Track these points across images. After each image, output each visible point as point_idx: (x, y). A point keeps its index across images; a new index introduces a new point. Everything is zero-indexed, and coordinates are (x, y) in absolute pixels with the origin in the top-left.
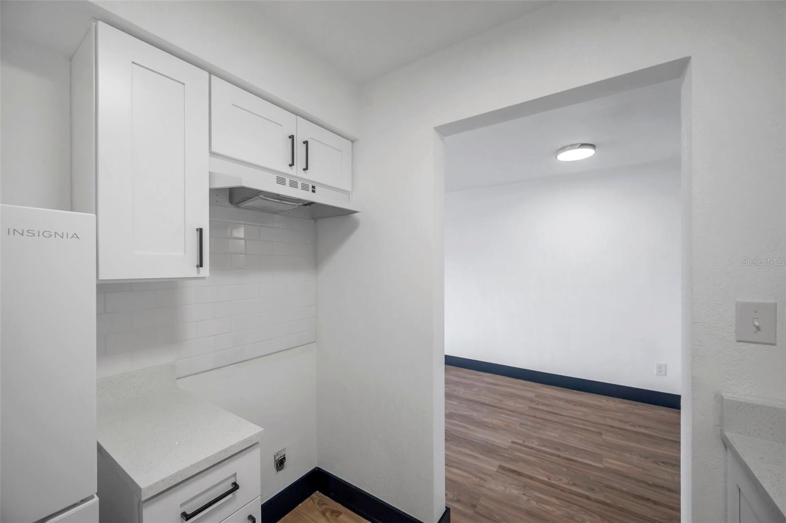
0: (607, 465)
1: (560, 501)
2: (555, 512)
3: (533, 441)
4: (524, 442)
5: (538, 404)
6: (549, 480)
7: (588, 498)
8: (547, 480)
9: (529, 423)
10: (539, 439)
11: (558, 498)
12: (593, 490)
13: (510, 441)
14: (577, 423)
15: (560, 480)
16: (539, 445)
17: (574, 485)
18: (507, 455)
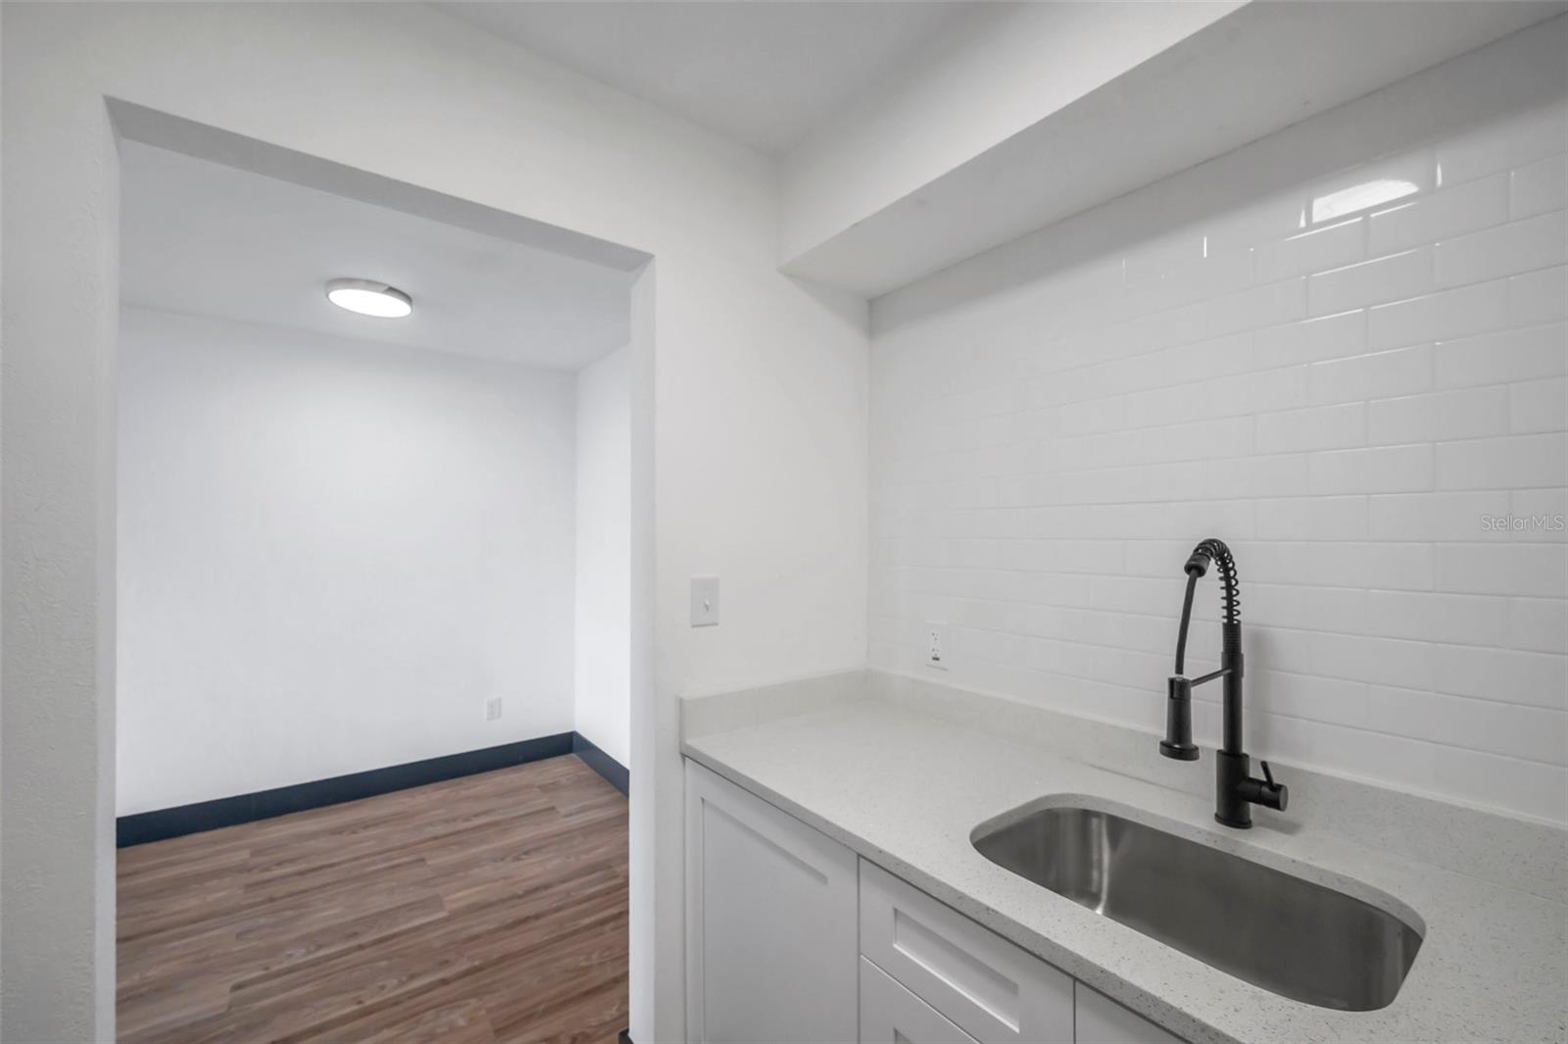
0: (454, 906)
1: (397, 1027)
3: (289, 952)
4: (267, 969)
5: (268, 869)
6: (360, 1006)
7: (444, 982)
8: (355, 1007)
9: (262, 921)
10: (301, 940)
11: (389, 1025)
12: (447, 962)
13: (227, 987)
14: (374, 863)
15: (382, 988)
16: (309, 952)
17: (412, 977)
18: (231, 1027)
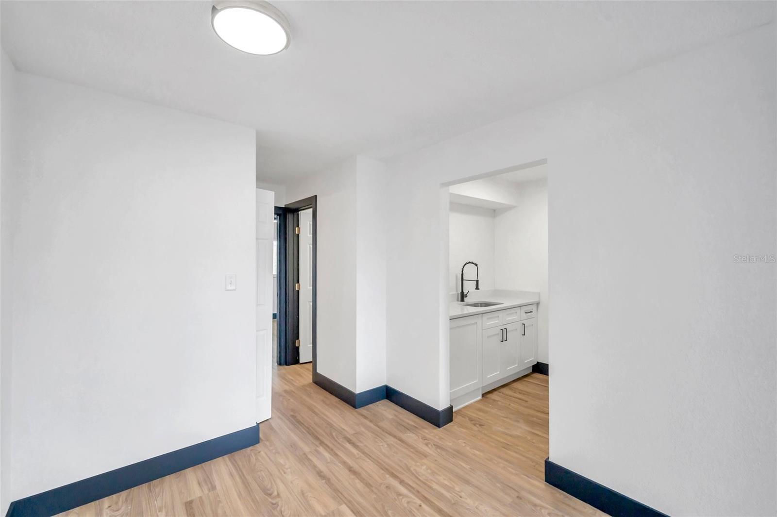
2: (444, 479)
